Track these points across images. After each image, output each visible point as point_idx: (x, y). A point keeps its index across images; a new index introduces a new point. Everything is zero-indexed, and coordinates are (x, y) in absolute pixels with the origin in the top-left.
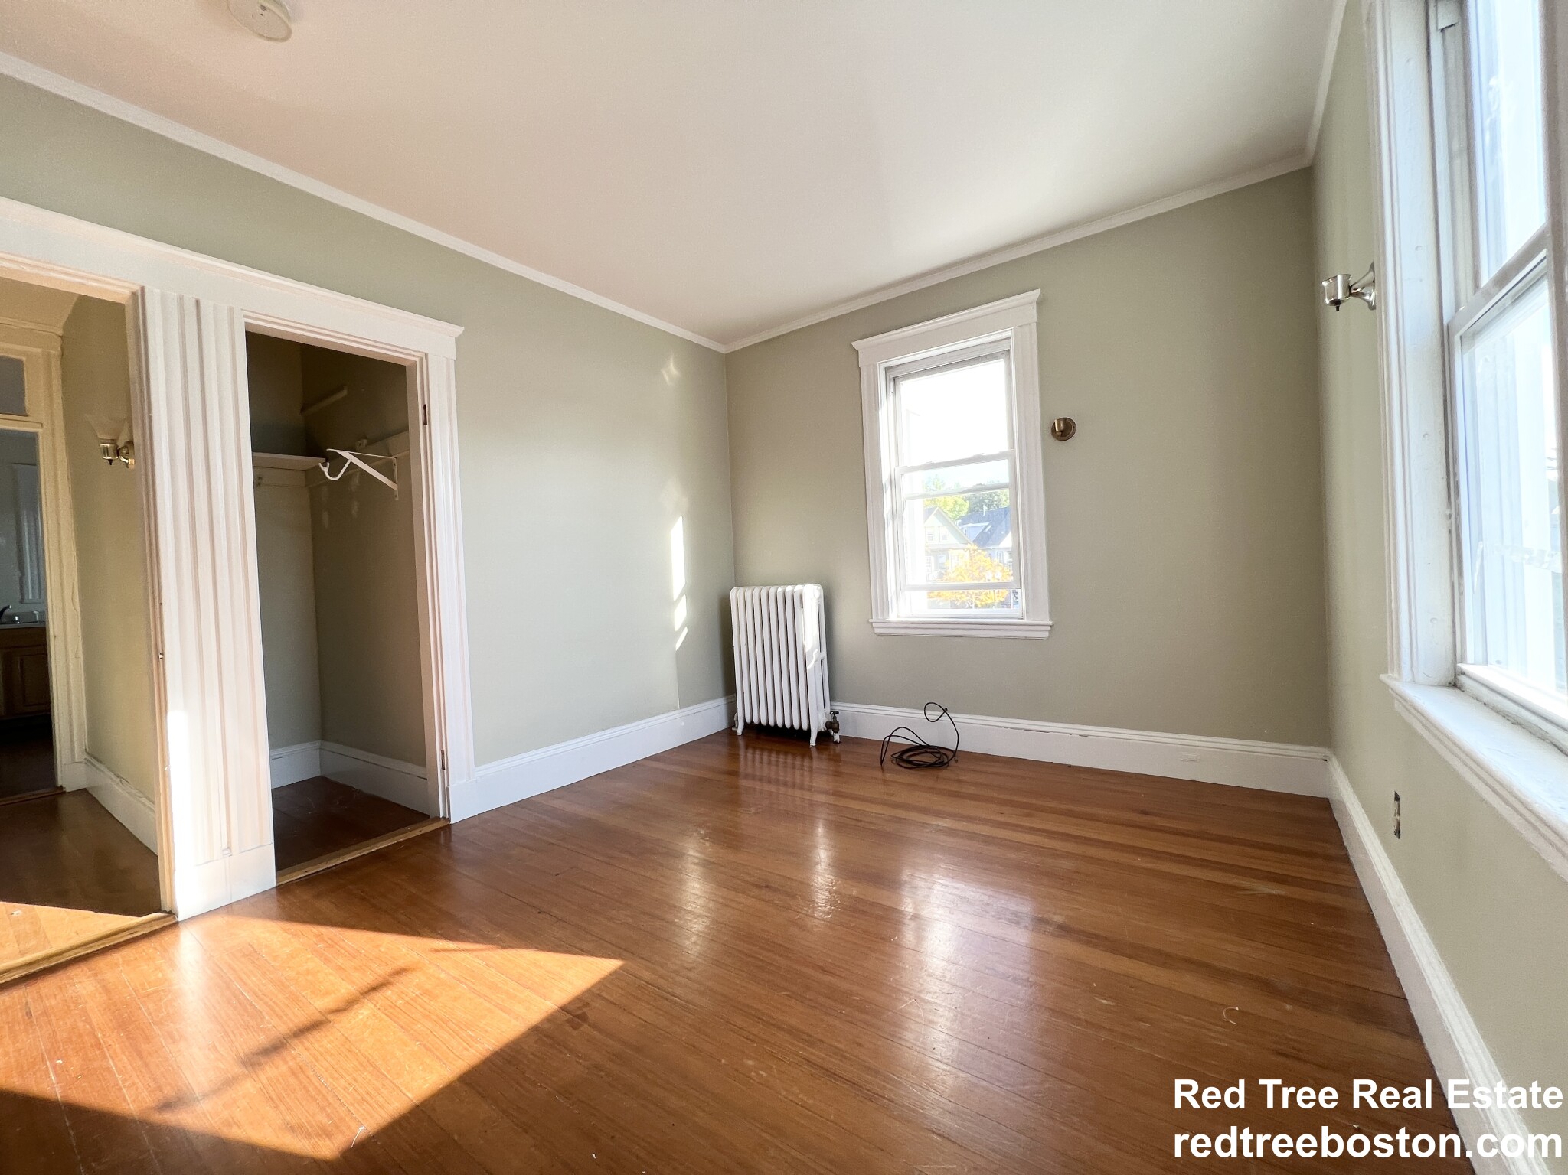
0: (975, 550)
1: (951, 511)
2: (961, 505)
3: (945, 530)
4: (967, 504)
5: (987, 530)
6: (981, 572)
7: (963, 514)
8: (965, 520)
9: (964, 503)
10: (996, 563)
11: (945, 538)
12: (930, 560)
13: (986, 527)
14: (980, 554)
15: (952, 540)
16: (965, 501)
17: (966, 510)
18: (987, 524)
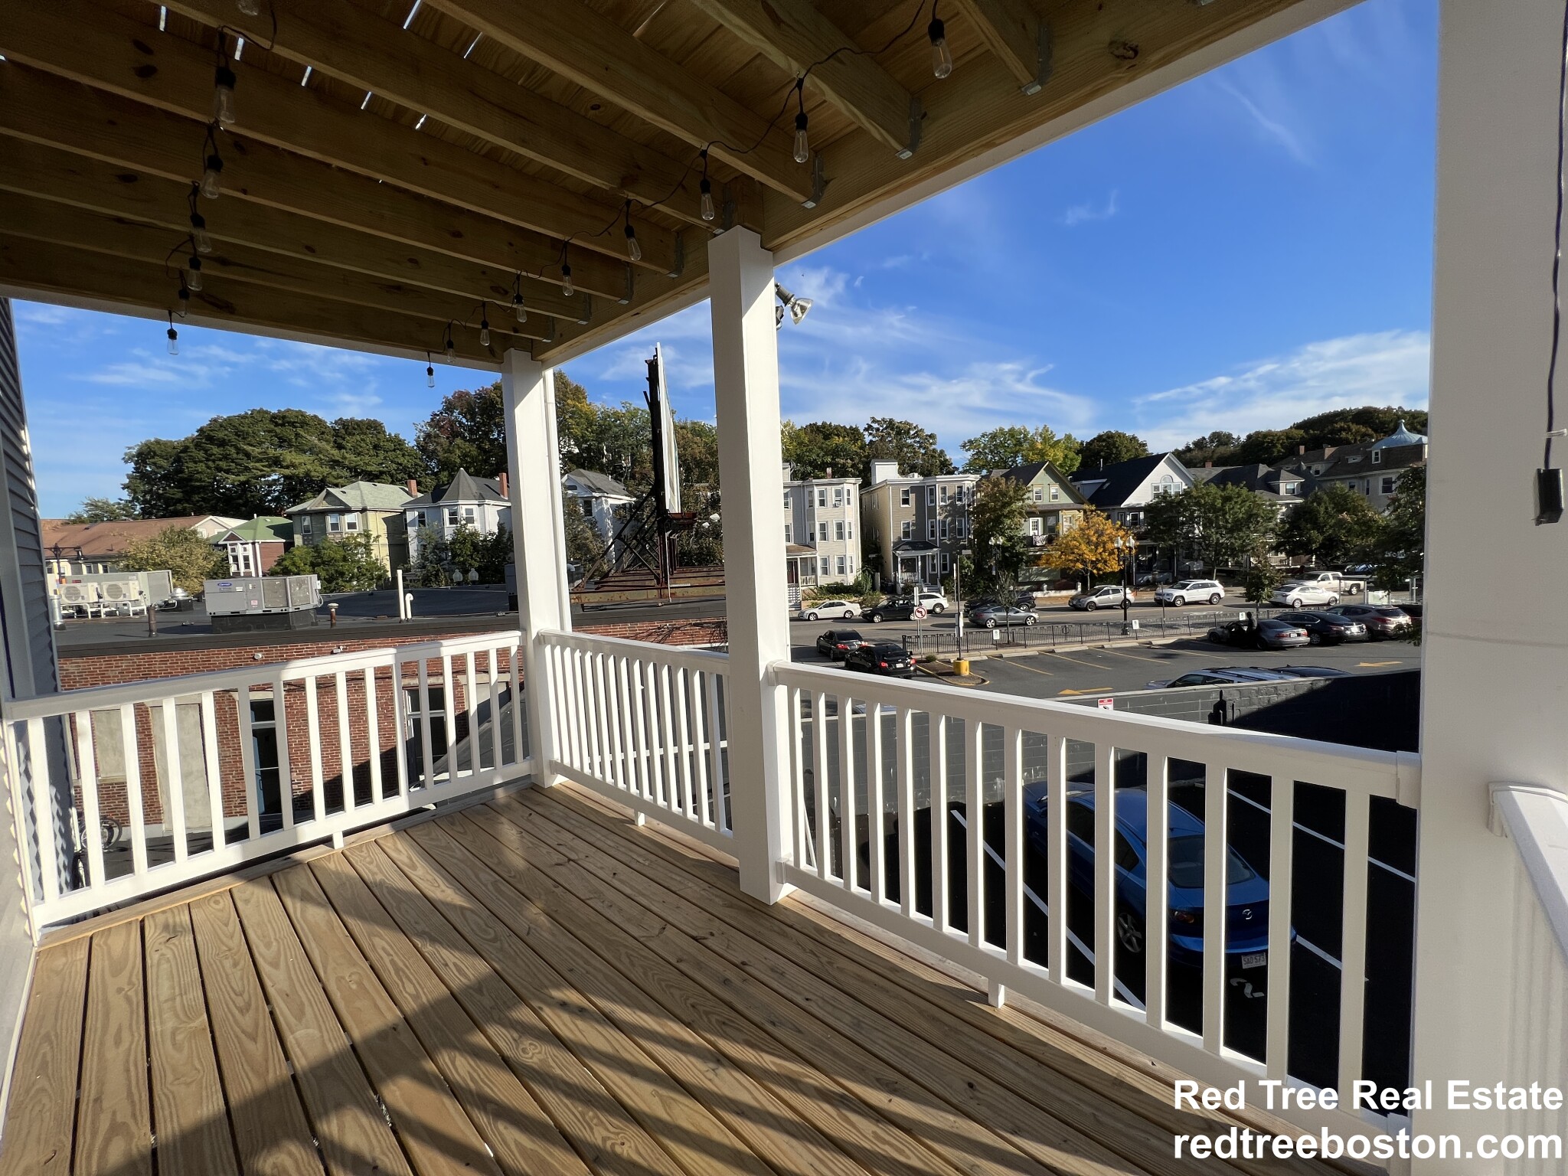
0: (1092, 511)
1: (1061, 466)
2: (1072, 460)
3: (1055, 488)
4: (1079, 458)
5: (1105, 487)
6: (1099, 536)
7: (1075, 469)
8: (1077, 476)
9: (1076, 457)
10: (1117, 526)
11: (1055, 497)
12: (1037, 522)
13: (1104, 483)
14: (1099, 516)
15: (1065, 499)
16: (1077, 454)
17: (1077, 464)
18: (1104, 480)
